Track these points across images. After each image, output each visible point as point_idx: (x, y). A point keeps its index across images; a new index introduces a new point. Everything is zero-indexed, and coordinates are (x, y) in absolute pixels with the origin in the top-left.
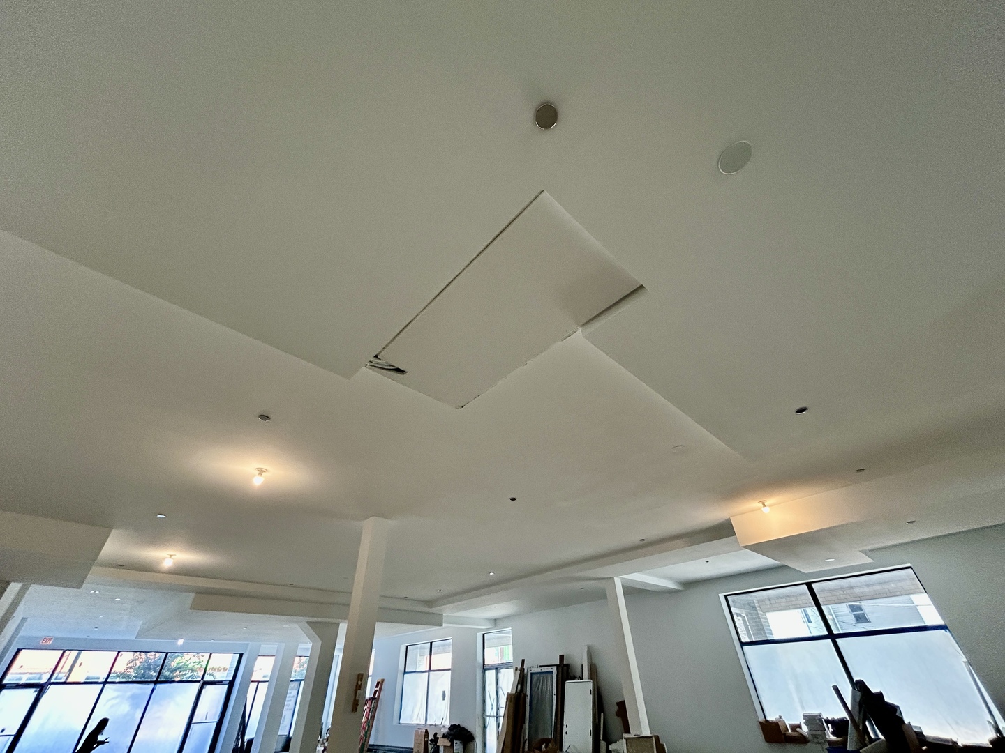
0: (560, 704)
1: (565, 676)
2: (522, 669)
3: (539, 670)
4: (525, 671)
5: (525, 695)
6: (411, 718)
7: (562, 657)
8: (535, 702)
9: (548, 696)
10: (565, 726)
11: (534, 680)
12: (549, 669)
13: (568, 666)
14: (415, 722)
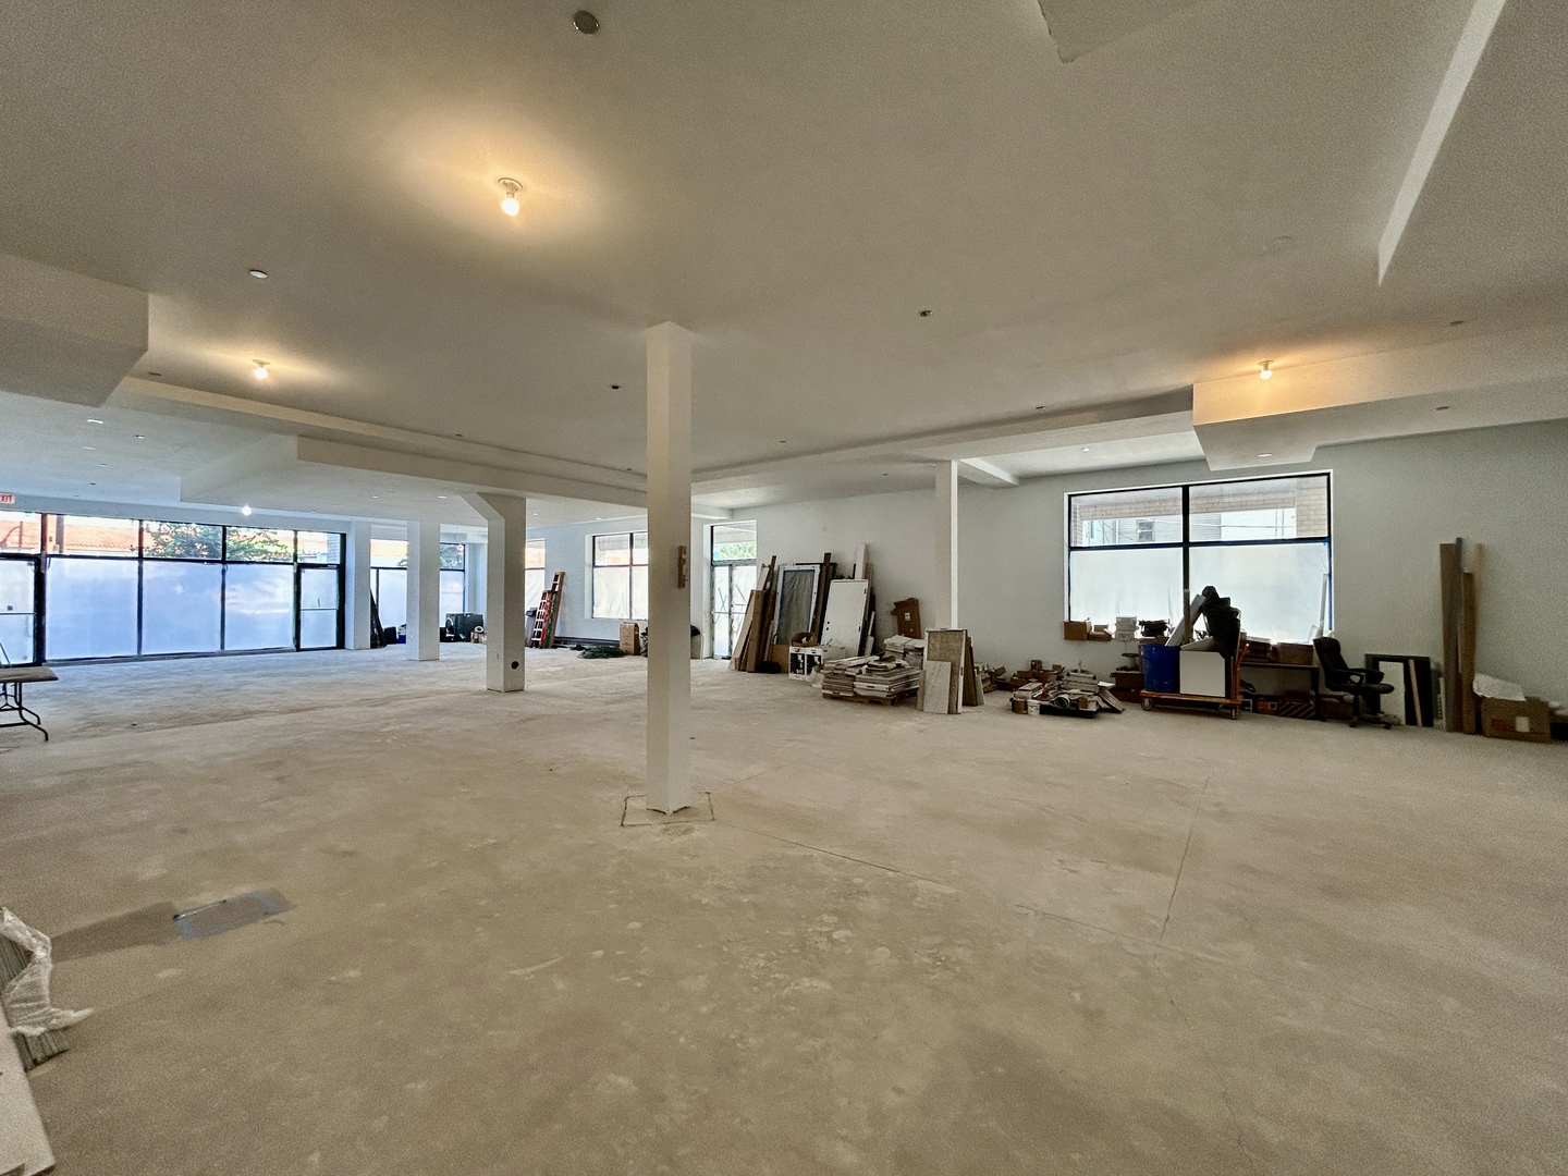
0: (821, 601)
1: (830, 576)
2: (771, 567)
3: (796, 568)
4: (776, 568)
5: (776, 593)
6: (609, 612)
7: (827, 556)
8: (787, 600)
9: (805, 594)
10: (825, 623)
11: (788, 579)
12: (810, 567)
13: (835, 565)
14: (614, 616)
